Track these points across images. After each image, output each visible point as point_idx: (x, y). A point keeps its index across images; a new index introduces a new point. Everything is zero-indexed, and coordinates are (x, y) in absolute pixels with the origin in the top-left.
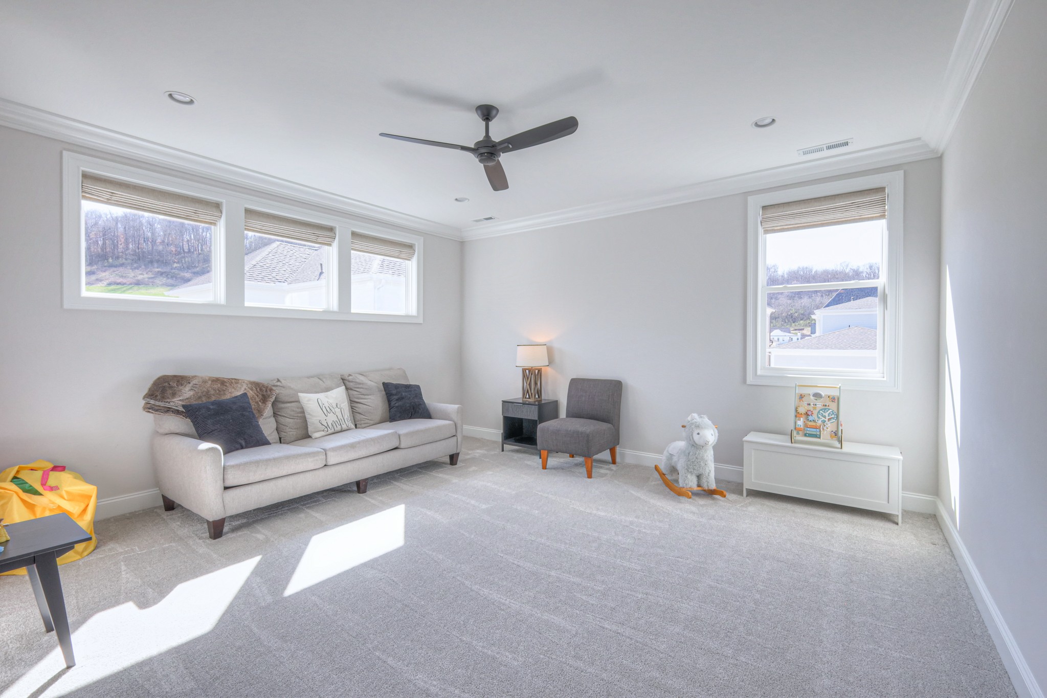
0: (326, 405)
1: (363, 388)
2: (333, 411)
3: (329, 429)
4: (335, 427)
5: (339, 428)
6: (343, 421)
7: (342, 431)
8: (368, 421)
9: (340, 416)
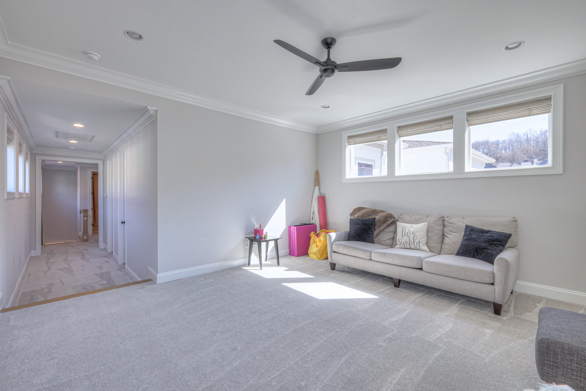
0: (407, 231)
1: (452, 227)
2: (409, 235)
3: (401, 245)
4: (405, 245)
5: (408, 246)
6: (413, 243)
7: (411, 249)
8: (447, 251)
9: (412, 239)
